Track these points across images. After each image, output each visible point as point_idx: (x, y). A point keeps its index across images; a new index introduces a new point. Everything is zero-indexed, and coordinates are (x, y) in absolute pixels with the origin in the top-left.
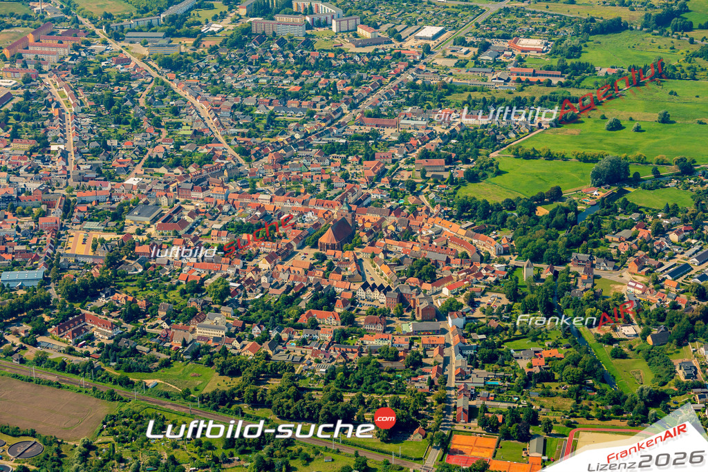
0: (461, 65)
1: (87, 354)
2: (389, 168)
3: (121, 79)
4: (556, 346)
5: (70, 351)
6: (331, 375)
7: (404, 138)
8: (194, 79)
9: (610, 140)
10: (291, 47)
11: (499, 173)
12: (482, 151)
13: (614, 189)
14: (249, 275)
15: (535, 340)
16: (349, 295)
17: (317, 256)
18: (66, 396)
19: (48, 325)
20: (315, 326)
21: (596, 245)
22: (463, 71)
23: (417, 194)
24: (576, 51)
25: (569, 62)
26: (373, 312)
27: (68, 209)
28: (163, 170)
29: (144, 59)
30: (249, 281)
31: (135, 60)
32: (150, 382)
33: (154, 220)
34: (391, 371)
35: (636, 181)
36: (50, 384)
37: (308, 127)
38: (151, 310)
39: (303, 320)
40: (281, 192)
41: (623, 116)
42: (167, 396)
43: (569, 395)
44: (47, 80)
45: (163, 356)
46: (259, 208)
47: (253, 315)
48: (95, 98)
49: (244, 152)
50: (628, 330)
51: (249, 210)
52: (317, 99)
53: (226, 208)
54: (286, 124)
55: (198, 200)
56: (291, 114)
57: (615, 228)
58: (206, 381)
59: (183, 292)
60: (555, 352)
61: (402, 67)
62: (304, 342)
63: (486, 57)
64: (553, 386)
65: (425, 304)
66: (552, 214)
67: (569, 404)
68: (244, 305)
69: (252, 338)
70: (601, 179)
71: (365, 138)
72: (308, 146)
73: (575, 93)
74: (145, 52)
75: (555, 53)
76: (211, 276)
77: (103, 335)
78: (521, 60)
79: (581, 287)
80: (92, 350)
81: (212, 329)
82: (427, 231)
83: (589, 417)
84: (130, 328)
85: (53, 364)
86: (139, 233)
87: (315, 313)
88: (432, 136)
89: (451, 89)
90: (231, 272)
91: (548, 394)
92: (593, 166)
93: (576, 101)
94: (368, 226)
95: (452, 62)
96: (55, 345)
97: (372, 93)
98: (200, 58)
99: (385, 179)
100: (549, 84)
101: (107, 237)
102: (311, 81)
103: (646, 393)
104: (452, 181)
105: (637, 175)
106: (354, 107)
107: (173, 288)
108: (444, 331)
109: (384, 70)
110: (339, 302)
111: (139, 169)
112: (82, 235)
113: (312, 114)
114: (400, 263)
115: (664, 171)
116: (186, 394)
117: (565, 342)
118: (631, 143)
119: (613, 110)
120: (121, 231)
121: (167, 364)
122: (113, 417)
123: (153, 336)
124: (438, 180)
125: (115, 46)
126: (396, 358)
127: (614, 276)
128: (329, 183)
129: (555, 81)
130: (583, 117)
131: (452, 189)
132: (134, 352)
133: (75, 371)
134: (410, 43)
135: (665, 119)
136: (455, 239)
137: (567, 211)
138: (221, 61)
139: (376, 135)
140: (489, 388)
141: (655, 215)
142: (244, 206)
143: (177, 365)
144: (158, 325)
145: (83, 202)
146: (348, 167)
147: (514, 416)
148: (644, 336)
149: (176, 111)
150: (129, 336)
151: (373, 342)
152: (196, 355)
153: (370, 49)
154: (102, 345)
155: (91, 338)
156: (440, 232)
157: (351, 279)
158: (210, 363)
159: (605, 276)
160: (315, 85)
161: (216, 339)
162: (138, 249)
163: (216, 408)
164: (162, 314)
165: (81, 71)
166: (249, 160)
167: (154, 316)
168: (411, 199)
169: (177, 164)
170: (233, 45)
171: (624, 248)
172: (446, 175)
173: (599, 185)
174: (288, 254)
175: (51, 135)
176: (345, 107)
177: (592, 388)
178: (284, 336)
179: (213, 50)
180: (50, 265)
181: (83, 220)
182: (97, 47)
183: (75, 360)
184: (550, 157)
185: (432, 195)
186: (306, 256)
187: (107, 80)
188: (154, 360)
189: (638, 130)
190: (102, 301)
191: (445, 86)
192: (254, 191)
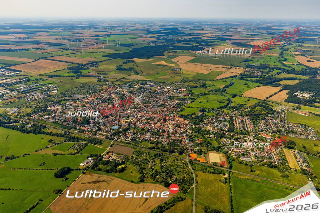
0: (175, 93)
1: (128, 141)
2: (168, 109)
3: (123, 95)
4: (201, 138)
5: (125, 140)
6: (168, 144)
7: (169, 104)
8: (135, 95)
9: (200, 105)
10: (148, 90)
11: (185, 110)
12: (181, 106)
13: (203, 113)
14: (151, 127)
15: (198, 137)
16: (167, 130)
17: (161, 124)
18: (127, 148)
19: (121, 135)
20: (163, 135)
21: (203, 122)
22: (175, 94)
23: (173, 113)
24: (191, 91)
25: (191, 92)
26: (172, 133)
27: (120, 116)
28: (133, 109)
29: (126, 91)
30: (151, 128)
31: (125, 92)
32: (140, 145)
33: (134, 118)
34: (177, 143)
35: (206, 111)
36: (123, 146)
37: (154, 102)
38: (137, 133)
39: (161, 134)
40: (153, 113)
41: (201, 101)
42: (143, 148)
43: (206, 147)
44: (112, 95)
45: (141, 141)
46: (150, 116)
47: (153, 134)
48: (120, 98)
49: (145, 107)
50: (212, 136)
51: (148, 116)
52: (154, 98)
53: (145, 116)
54: (151, 102)
55: (140, 115)
56: (151, 101)
57: (205, 119)
58: (148, 145)
59: (141, 130)
60: (201, 140)
61: (166, 93)
62: (162, 138)
63: (178, 91)
64: (203, 145)
65: (180, 132)
66: (195, 117)
67: (206, 148)
68: (151, 132)
69: (154, 137)
70: (201, 111)
71: (163, 104)
72: (155, 106)
73: (193, 97)
74: (126, 90)
75: (188, 91)
76: (145, 127)
77: (130, 137)
78: (183, 92)
79: (202, 129)
80: (129, 140)
81: (147, 136)
82: (177, 120)
83: (210, 151)
84: (134, 136)
85: (123, 142)
86: (132, 120)
87: (163, 133)
88: (173, 104)
89: (174, 97)
90: (148, 126)
91: (202, 147)
92: (199, 109)
93: (193, 98)
94: (167, 119)
95: (173, 92)
96: (123, 139)
97: (162, 97)
98: (135, 91)
99: (168, 111)
100: (189, 96)
101: (127, 121)
102: (153, 95)
103: (218, 147)
104: (178, 111)
105: (206, 110)
106: (160, 99)
107: (139, 129)
108: (183, 136)
109: (163, 93)
110: (166, 131)
111: (129, 109)
112: (123, 120)
113: (154, 100)
114: (174, 125)
115: (210, 110)
116: (146, 147)
117: (202, 138)
118: (203, 105)
119: (199, 100)
120: (129, 120)
121: (141, 142)
122: (135, 151)
123: (138, 137)
124: (176, 111)
125: (121, 89)
126: (178, 141)
127: (207, 127)
128: (159, 112)
129: (189, 95)
130: (195, 101)
131: (178, 112)
132: (136, 140)
133: (127, 143)
134: (166, 89)
135: (207, 101)
136: (181, 121)
137: (197, 116)
138: (138, 92)
139: (165, 104)
140: (193, 146)
141: (210, 117)
142: (148, 115)
143: (143, 142)
144: (138, 135)
145: (122, 115)
146: (162, 109)
147: (198, 150)
148: (215, 137)
149: (133, 100)
150: (134, 137)
151: (173, 138)
152: (146, 140)
153: (160, 90)
154: (130, 139)
155: (128, 138)
156: (179, 120)
157: (167, 127)
158: (148, 142)
159: (205, 127)
160: (153, 96)
161: (148, 138)
162: (133, 123)
163: (151, 150)
164: (139, 133)
165: (117, 93)
166: (146, 108)
167: (137, 134)
168: (173, 114)
169: (135, 109)
170: (139, 89)
171: (207, 122)
172: (177, 110)
173: (201, 112)
174: (156, 123)
175: (114, 104)
176: (159, 99)
177: (208, 145)
178: (159, 137)
179: (136, 90)
180: (119, 125)
181: (122, 118)
182: (118, 89)
183: (127, 142)
184: (192, 107)
185: (176, 114)
186: (159, 124)
187: (121, 95)
188: (139, 141)
189: (204, 103)
190: (129, 131)
191: (173, 96)
192: (148, 113)
